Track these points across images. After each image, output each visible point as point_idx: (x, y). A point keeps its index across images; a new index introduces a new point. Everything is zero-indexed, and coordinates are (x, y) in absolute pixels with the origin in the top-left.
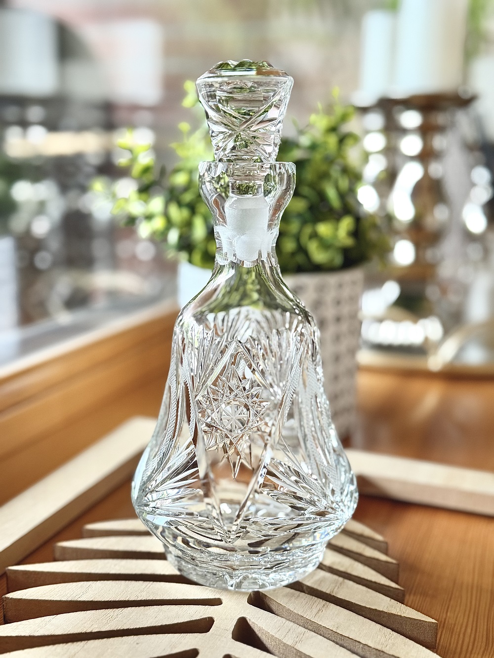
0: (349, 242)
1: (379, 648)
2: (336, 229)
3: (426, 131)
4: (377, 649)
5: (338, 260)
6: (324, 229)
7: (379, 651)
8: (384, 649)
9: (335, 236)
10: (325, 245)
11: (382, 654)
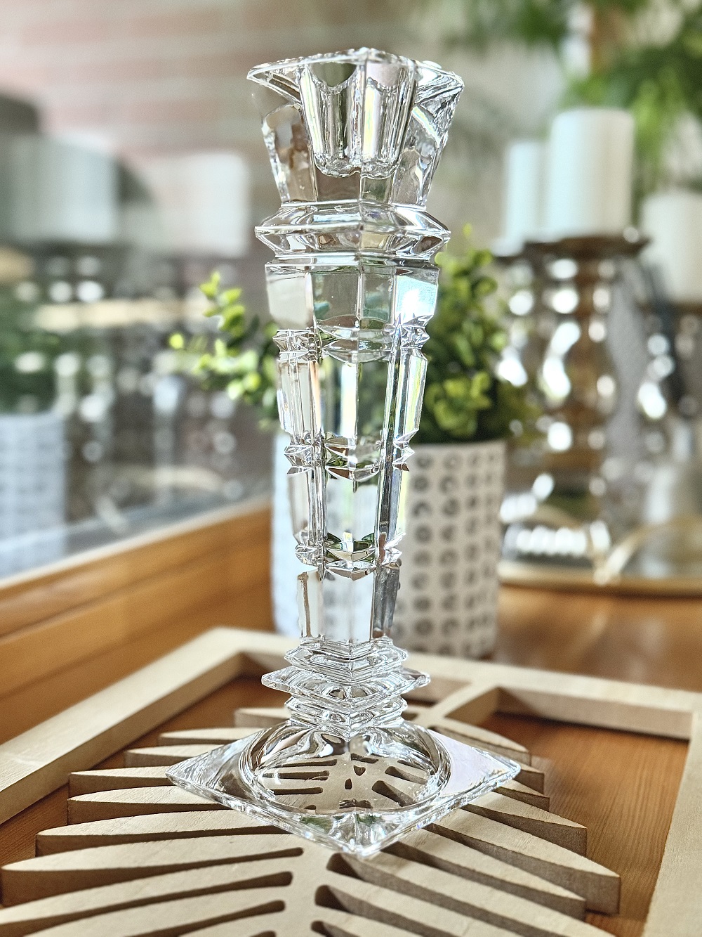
0: (485, 403)
1: (516, 850)
2: (469, 388)
3: (583, 283)
4: (513, 852)
5: (471, 427)
6: (454, 387)
7: (516, 853)
8: (522, 852)
9: (468, 397)
10: (455, 406)
11: (519, 856)
